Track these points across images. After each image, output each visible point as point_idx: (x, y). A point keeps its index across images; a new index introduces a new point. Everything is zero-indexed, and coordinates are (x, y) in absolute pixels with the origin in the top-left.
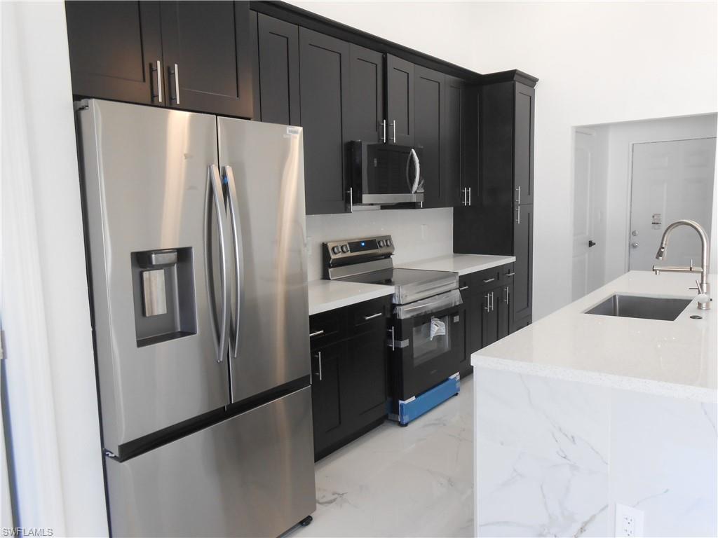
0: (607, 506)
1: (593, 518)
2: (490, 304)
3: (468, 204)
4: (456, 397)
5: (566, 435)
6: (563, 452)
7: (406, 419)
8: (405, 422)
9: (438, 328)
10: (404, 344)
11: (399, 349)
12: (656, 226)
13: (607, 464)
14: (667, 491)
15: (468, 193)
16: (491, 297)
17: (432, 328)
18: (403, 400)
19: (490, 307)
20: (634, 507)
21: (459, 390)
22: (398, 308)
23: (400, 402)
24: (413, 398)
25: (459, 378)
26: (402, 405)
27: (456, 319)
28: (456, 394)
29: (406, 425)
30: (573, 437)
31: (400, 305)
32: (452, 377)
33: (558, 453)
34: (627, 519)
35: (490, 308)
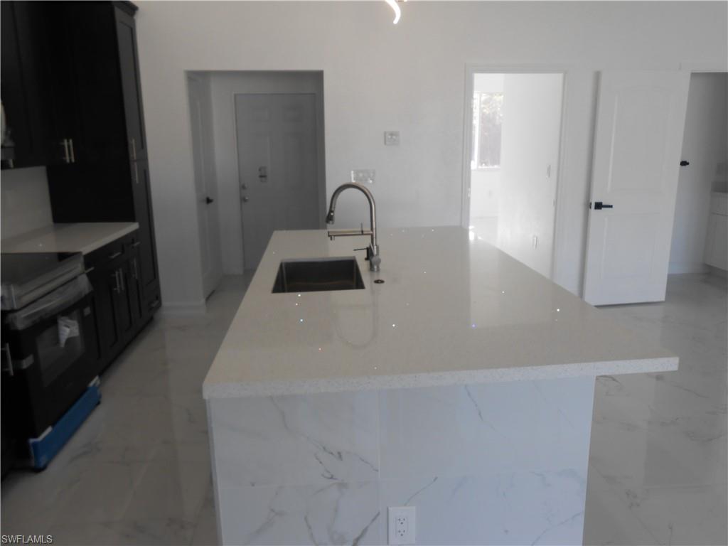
0: (378, 514)
1: (365, 531)
2: (120, 283)
3: (70, 160)
4: (100, 406)
5: (332, 453)
6: (328, 472)
7: (43, 460)
8: (42, 464)
9: (69, 330)
10: (26, 363)
11: (19, 372)
12: (263, 179)
13: (377, 471)
14: (436, 478)
15: (69, 147)
16: (119, 275)
17: (61, 332)
18: (36, 436)
19: (120, 287)
20: (405, 505)
21: (100, 397)
22: (11, 316)
23: (32, 441)
24: (49, 430)
25: (99, 383)
26: (35, 445)
27: (87, 311)
28: (99, 403)
29: (44, 468)
30: (339, 453)
31: (13, 311)
32: (91, 384)
33: (323, 475)
34: (399, 520)
35: (121, 289)
